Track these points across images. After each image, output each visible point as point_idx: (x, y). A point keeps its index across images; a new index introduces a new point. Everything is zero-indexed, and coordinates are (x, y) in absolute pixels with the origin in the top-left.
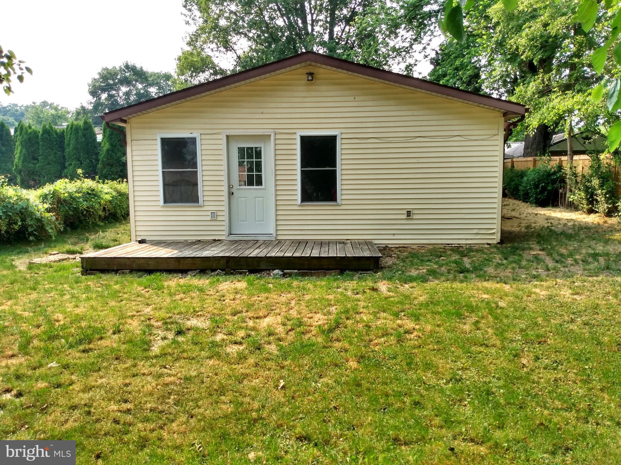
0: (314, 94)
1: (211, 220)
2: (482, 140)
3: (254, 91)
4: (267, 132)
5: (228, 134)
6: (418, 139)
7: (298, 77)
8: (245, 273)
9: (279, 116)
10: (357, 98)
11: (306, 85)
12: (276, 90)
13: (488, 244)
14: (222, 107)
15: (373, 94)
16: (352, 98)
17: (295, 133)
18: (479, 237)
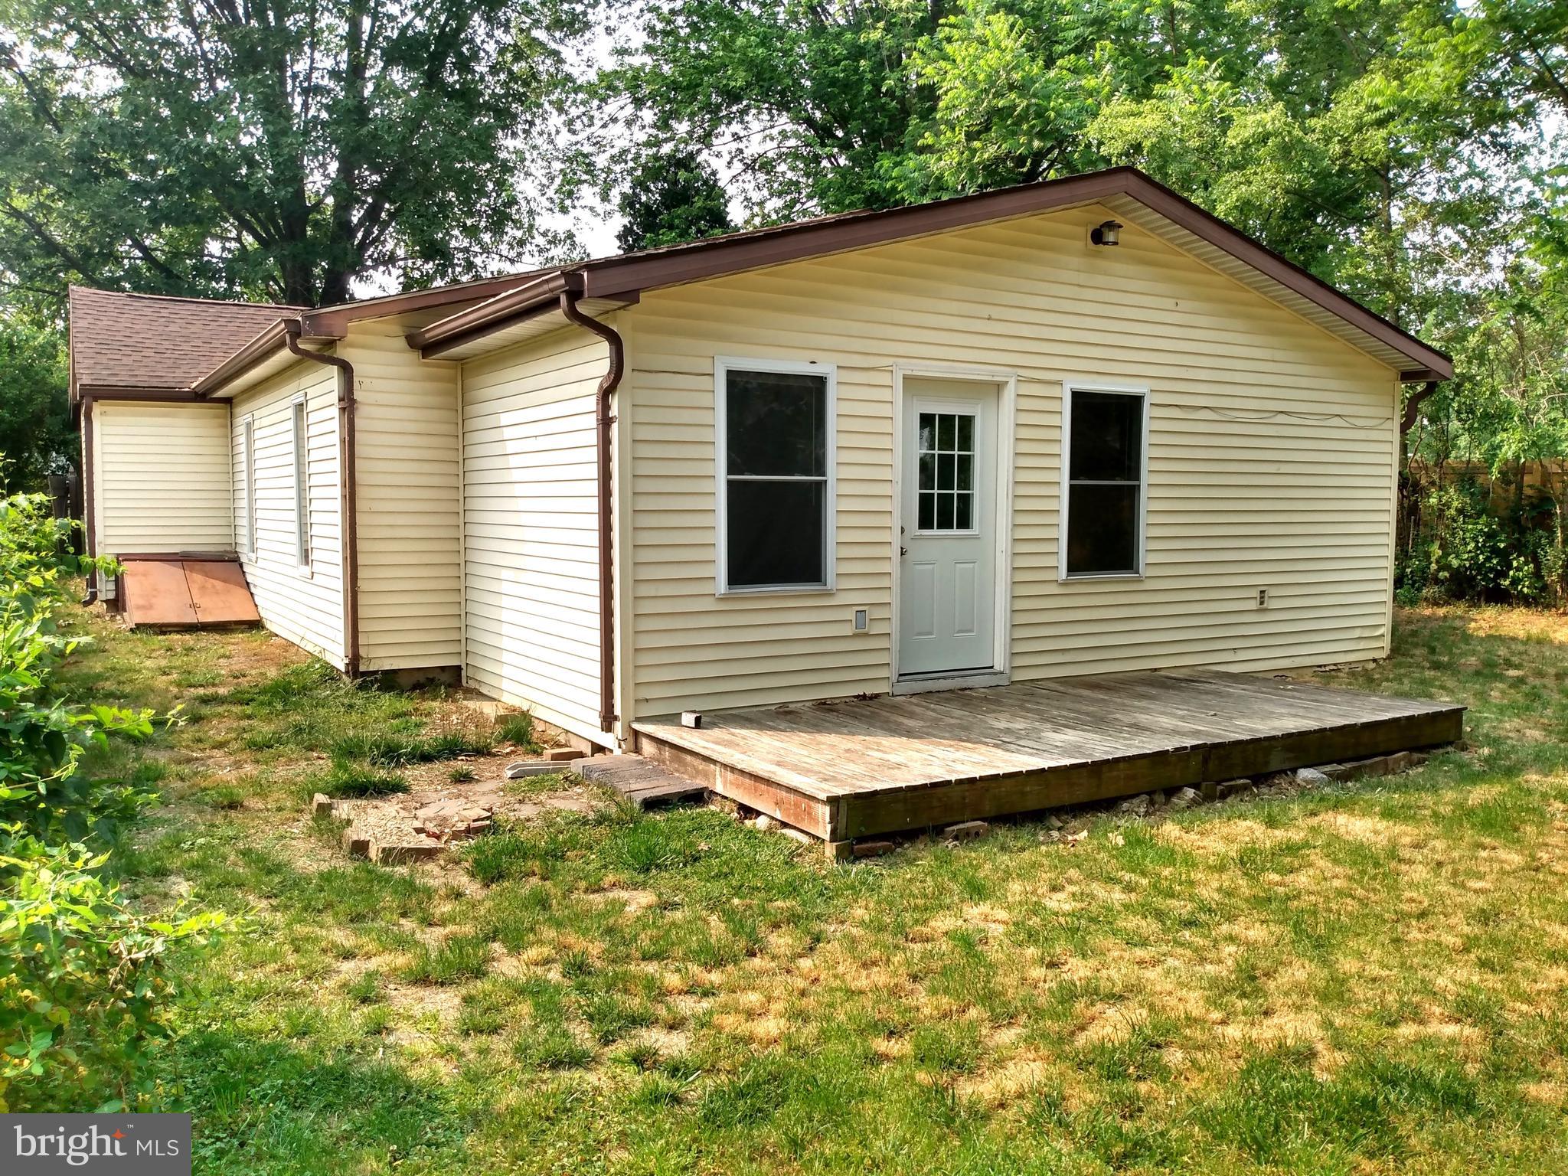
0: (1100, 280)
1: (855, 636)
2: (1371, 428)
3: (974, 252)
4: (998, 374)
5: (909, 373)
6: (1280, 419)
7: (1068, 228)
8: (1245, 788)
9: (1026, 331)
10: (1184, 305)
11: (1088, 254)
12: (1020, 258)
13: (1374, 660)
14: (895, 288)
15: (1209, 299)
16: (1170, 303)
17: (1060, 383)
18: (1362, 645)
